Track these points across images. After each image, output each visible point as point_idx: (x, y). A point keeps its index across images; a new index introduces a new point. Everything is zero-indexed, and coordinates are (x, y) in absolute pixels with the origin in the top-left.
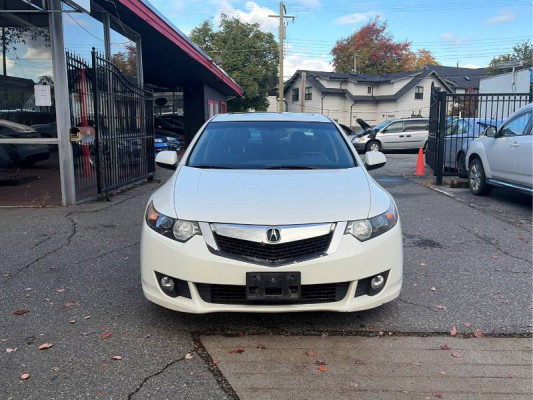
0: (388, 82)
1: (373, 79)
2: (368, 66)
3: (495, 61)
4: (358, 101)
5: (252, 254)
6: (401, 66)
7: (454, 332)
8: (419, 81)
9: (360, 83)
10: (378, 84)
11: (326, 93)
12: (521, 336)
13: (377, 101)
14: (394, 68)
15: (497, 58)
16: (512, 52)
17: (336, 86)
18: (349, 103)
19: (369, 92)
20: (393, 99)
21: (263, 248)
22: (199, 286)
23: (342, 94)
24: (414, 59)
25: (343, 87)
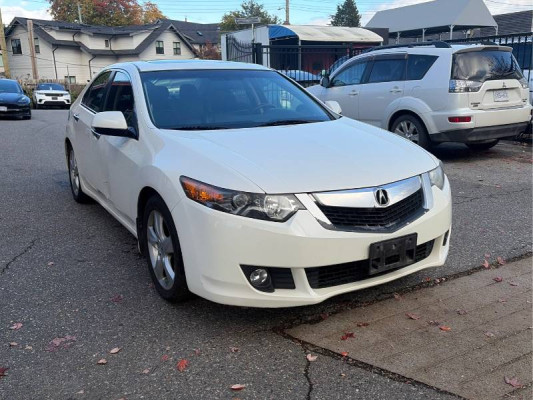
0: (127, 36)
1: (109, 32)
2: (93, 17)
3: (226, 18)
4: (97, 55)
5: (363, 223)
6: (128, 19)
7: (487, 265)
8: (158, 35)
9: (97, 35)
10: (115, 37)
11: (57, 46)
12: (521, 257)
13: (117, 56)
14: (123, 20)
15: (228, 14)
16: (241, 10)
17: (67, 38)
18: (86, 58)
19: (107, 46)
20: (134, 54)
21: (371, 213)
22: (309, 271)
23: (77, 47)
24: (142, 11)
25: (76, 39)
